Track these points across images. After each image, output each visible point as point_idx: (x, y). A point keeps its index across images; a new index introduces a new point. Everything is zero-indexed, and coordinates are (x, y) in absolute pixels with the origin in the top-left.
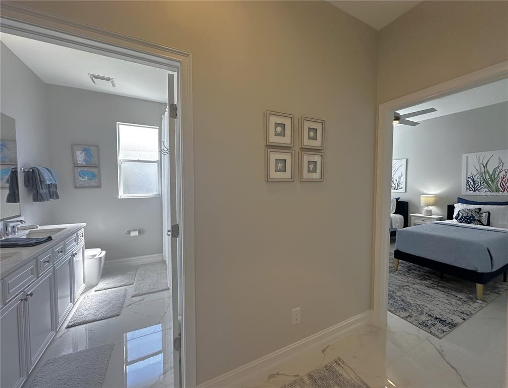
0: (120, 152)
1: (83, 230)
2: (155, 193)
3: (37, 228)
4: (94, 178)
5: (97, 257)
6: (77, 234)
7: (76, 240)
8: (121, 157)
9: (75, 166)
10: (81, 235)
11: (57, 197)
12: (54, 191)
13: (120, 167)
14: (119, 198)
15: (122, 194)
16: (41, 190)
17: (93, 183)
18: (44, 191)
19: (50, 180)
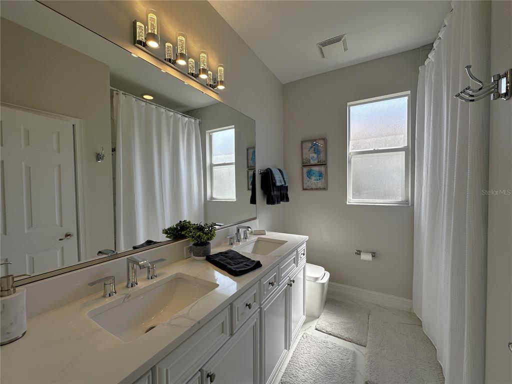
0: (351, 142)
1: (305, 245)
2: (400, 199)
3: (265, 234)
4: (321, 177)
5: (320, 281)
6: (297, 252)
7: (296, 261)
8: (351, 149)
9: (303, 166)
10: (303, 252)
11: (287, 200)
12: (285, 193)
13: (350, 162)
14: (348, 203)
15: (351, 199)
16: (272, 192)
17: (320, 185)
18: (275, 193)
19: (281, 182)
